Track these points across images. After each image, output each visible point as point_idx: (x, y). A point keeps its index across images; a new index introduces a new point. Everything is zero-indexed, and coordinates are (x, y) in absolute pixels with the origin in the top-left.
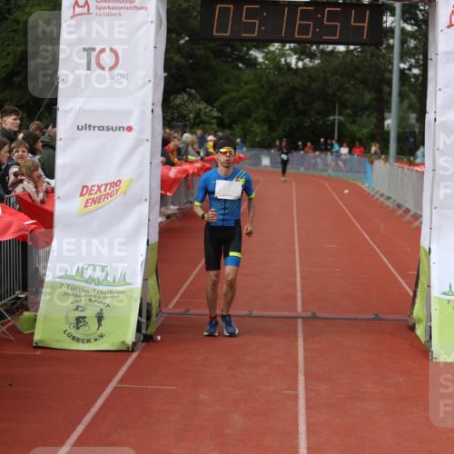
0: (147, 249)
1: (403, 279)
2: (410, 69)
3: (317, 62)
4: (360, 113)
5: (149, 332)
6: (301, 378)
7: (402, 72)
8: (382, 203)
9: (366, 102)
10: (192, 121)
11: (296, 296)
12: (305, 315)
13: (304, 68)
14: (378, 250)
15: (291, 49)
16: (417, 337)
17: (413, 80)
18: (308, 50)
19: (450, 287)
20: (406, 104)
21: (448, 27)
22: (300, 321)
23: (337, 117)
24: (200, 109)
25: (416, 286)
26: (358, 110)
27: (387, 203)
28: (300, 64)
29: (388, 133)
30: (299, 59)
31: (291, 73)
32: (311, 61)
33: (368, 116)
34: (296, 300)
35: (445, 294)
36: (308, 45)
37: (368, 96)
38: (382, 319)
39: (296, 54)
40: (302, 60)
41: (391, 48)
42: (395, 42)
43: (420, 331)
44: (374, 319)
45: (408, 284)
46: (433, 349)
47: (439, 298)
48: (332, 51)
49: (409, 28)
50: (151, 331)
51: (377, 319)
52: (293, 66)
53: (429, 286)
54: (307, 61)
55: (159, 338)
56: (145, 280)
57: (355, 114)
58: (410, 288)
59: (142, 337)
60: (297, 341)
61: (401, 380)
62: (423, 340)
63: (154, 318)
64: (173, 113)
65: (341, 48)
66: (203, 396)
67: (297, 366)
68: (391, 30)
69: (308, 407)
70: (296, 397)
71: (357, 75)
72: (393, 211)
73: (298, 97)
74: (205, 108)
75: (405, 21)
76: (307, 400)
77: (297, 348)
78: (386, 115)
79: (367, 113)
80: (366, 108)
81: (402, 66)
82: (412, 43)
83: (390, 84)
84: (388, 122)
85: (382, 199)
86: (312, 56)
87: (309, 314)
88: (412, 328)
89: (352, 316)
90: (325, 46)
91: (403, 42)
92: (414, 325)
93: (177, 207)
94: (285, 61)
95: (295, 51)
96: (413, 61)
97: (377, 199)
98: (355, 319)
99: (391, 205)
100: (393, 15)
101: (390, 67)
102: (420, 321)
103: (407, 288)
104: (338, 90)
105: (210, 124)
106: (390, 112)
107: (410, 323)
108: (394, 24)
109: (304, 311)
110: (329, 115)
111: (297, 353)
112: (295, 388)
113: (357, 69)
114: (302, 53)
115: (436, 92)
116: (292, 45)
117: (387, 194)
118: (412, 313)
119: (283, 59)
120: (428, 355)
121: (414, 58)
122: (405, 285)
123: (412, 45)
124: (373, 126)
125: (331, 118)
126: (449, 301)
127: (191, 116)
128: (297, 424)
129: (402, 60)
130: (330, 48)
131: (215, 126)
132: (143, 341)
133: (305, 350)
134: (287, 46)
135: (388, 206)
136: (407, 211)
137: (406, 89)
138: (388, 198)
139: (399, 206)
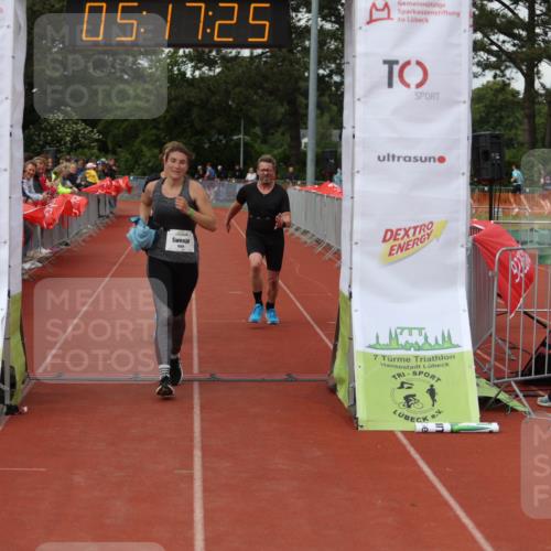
0: (9, 302)
1: (322, 330)
2: (330, 76)
3: (218, 70)
4: (272, 131)
5: (13, 403)
6: (197, 454)
7: (321, 79)
8: (298, 238)
9: (279, 117)
10: (68, 145)
11: (192, 354)
12: (202, 377)
13: (202, 78)
14: (292, 296)
15: (185, 56)
16: (339, 400)
17: (333, 88)
18: (206, 57)
19: (377, 337)
20: (326, 118)
21: (368, 23)
22: (196, 385)
23: (241, 136)
24: (78, 131)
25: (337, 339)
26: (269, 127)
27: (304, 238)
28: (197, 73)
29: (305, 154)
30: (195, 68)
31: (185, 84)
32: (210, 70)
33: (283, 134)
34: (192, 359)
35: (370, 347)
36: (207, 50)
37: (281, 110)
38: (296, 380)
39: (191, 61)
40: (199, 69)
41: (306, 51)
42: (312, 43)
43: (342, 393)
44: (286, 380)
45: (328, 336)
46: (358, 415)
47: (364, 353)
48: (236, 57)
49: (328, 26)
50: (17, 401)
51: (290, 380)
52: (189, 75)
53: (351, 339)
54: (205, 69)
55: (26, 409)
56: (7, 339)
57: (266, 132)
58: (330, 340)
59: (5, 410)
60: (193, 408)
61: (319, 453)
62: (346, 405)
63: (19, 385)
64: (45, 136)
65: (246, 53)
66: (79, 479)
67: (192, 439)
68: (307, 30)
69: (206, 490)
70: (191, 478)
71: (266, 85)
72: (312, 247)
73: (195, 112)
74: (84, 129)
75: (324, 18)
76: (205, 480)
77: (192, 418)
78: (302, 132)
79: (281, 130)
80: (279, 124)
81: (321, 72)
82: (333, 45)
83: (306, 94)
84: (304, 140)
85: (297, 234)
86: (211, 64)
87: (208, 376)
88: (333, 390)
89: (259, 378)
90: (229, 50)
91: (321, 44)
92: (335, 386)
93: (48, 251)
94: (179, 70)
95: (190, 58)
96: (333, 66)
97: (292, 234)
98: (263, 381)
99: (309, 241)
100: (309, 11)
101: (306, 74)
102: (342, 381)
103: (327, 341)
104: (244, 104)
105: (90, 148)
106: (306, 128)
107: (331, 383)
108: (310, 22)
109: (201, 372)
110: (232, 135)
111: (192, 424)
112: (190, 466)
113: (266, 78)
114: (199, 60)
115: (354, 102)
116: (187, 51)
117: (303, 228)
118: (332, 372)
119: (175, 68)
120: (352, 422)
121: (335, 62)
122: (324, 338)
123: (332, 47)
124: (286, 147)
125: (235, 137)
126: (376, 356)
127: (68, 139)
128: (191, 511)
129: (320, 64)
130: (234, 52)
131: (95, 151)
132: (7, 414)
133: (202, 420)
134: (181, 52)
135: (306, 243)
136: (328, 247)
137: (326, 99)
138: (305, 232)
139: (318, 242)
